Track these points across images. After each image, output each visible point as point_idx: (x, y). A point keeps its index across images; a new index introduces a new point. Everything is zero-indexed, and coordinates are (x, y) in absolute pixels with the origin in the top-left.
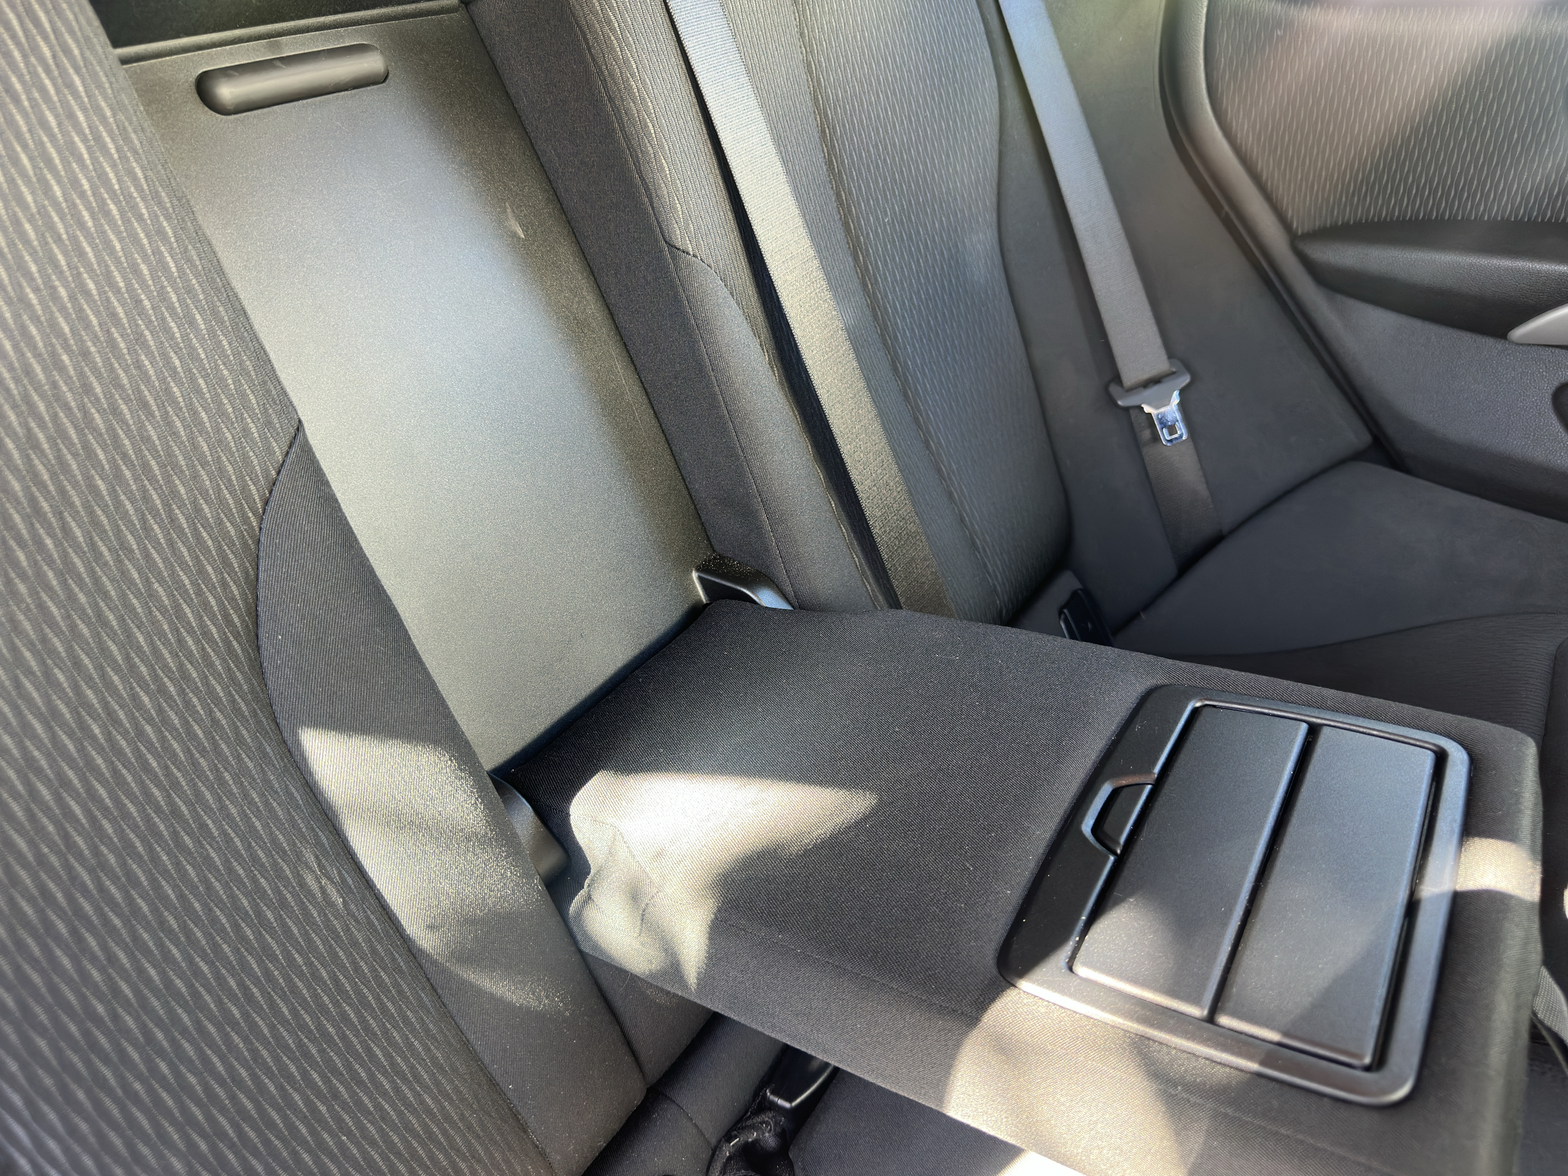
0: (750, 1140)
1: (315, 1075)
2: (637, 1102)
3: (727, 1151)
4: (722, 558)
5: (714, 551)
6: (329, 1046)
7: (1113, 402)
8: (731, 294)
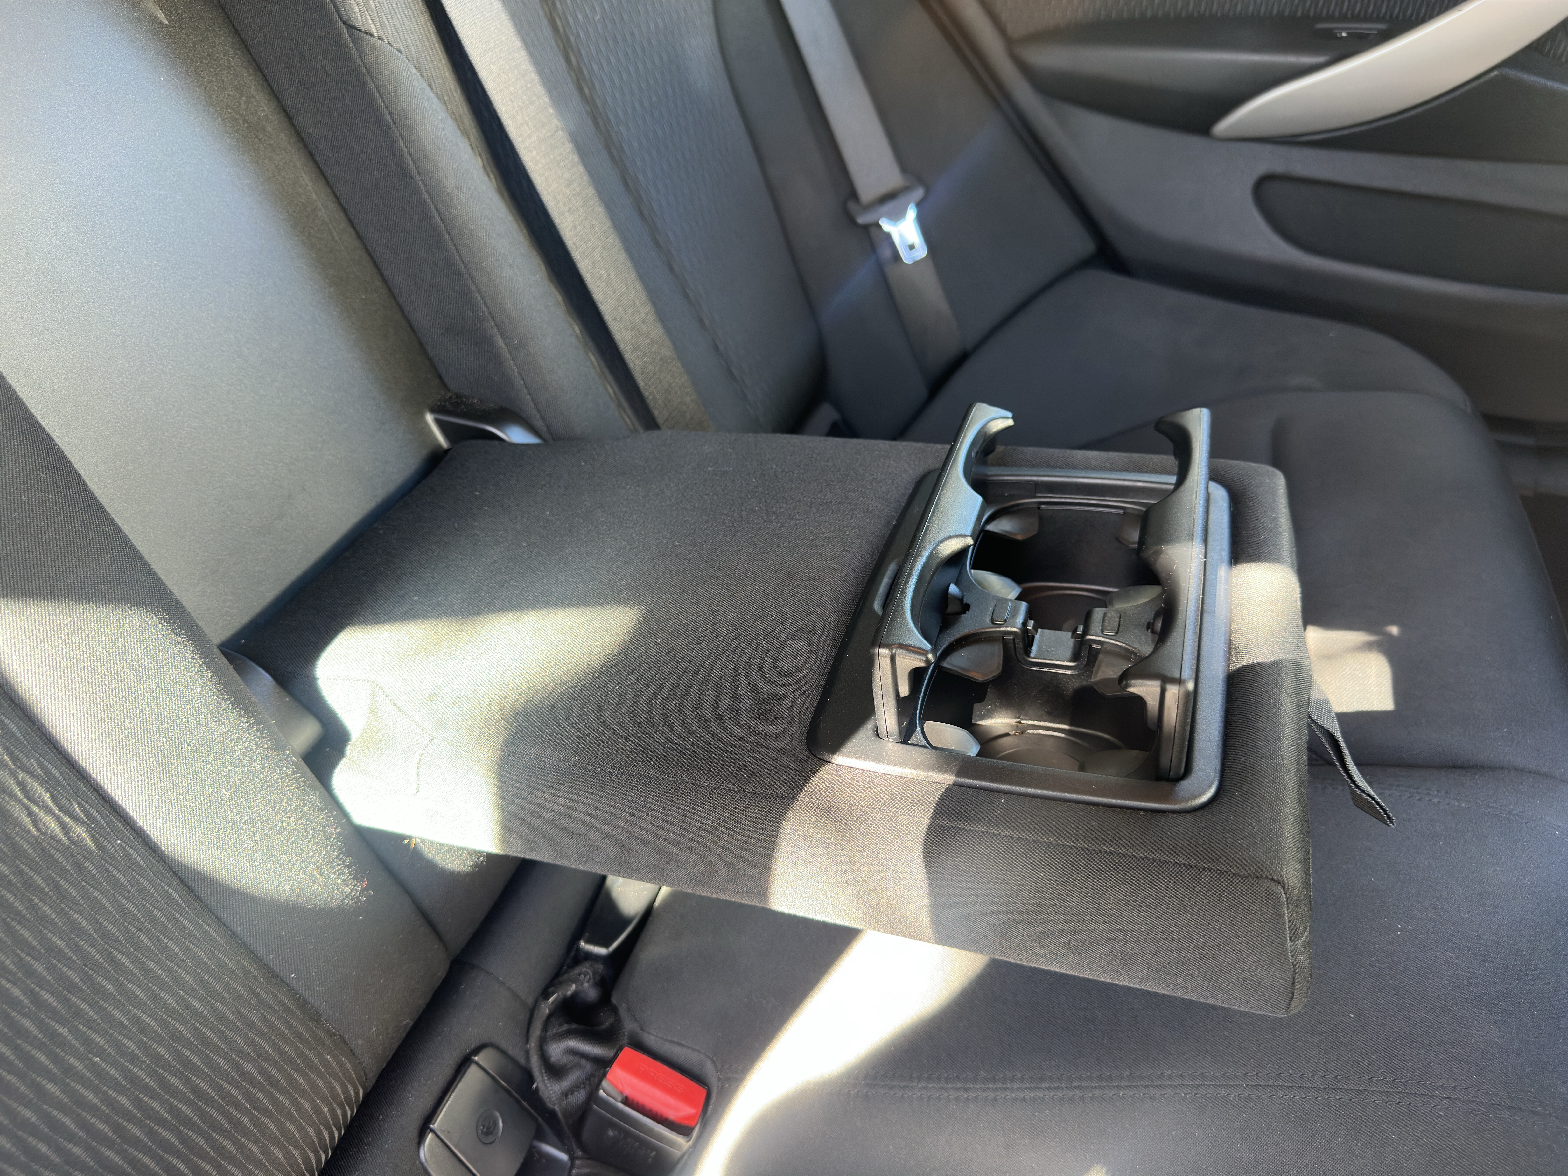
0: (569, 993)
1: (47, 996)
2: (441, 973)
3: (545, 1009)
4: (459, 396)
5: (449, 391)
6: (59, 961)
7: (852, 221)
8: (430, 86)
